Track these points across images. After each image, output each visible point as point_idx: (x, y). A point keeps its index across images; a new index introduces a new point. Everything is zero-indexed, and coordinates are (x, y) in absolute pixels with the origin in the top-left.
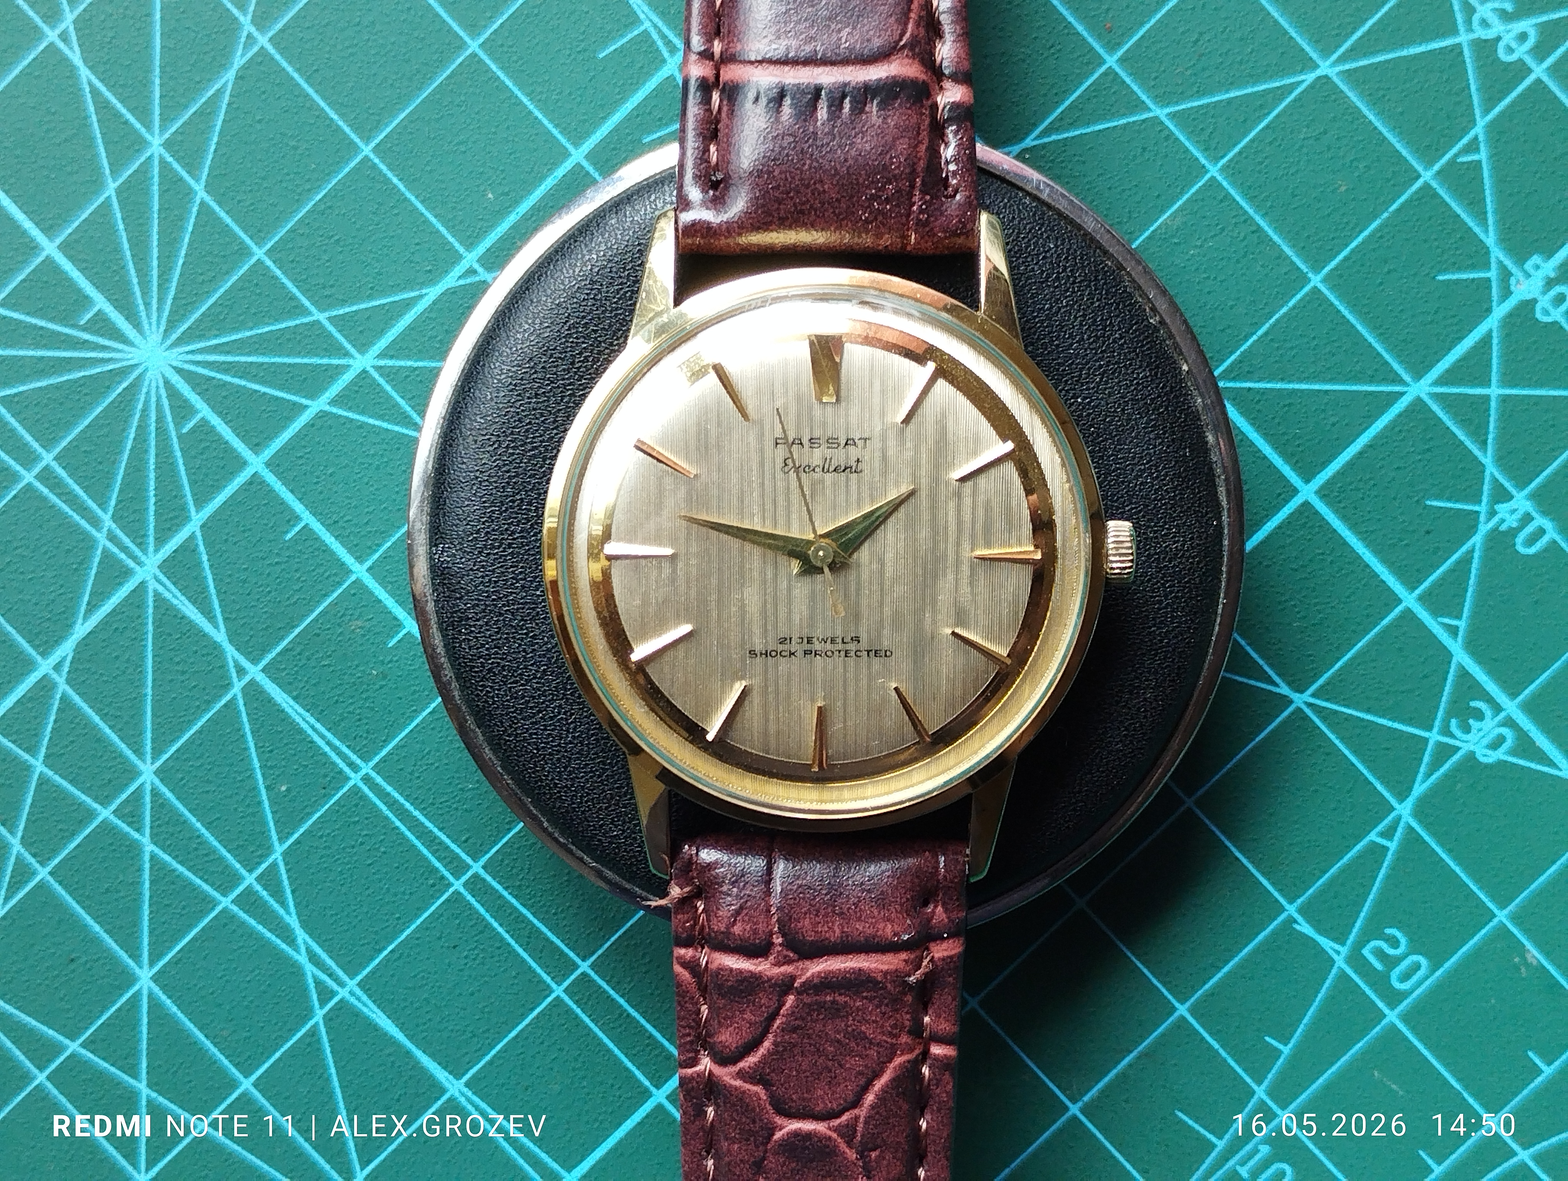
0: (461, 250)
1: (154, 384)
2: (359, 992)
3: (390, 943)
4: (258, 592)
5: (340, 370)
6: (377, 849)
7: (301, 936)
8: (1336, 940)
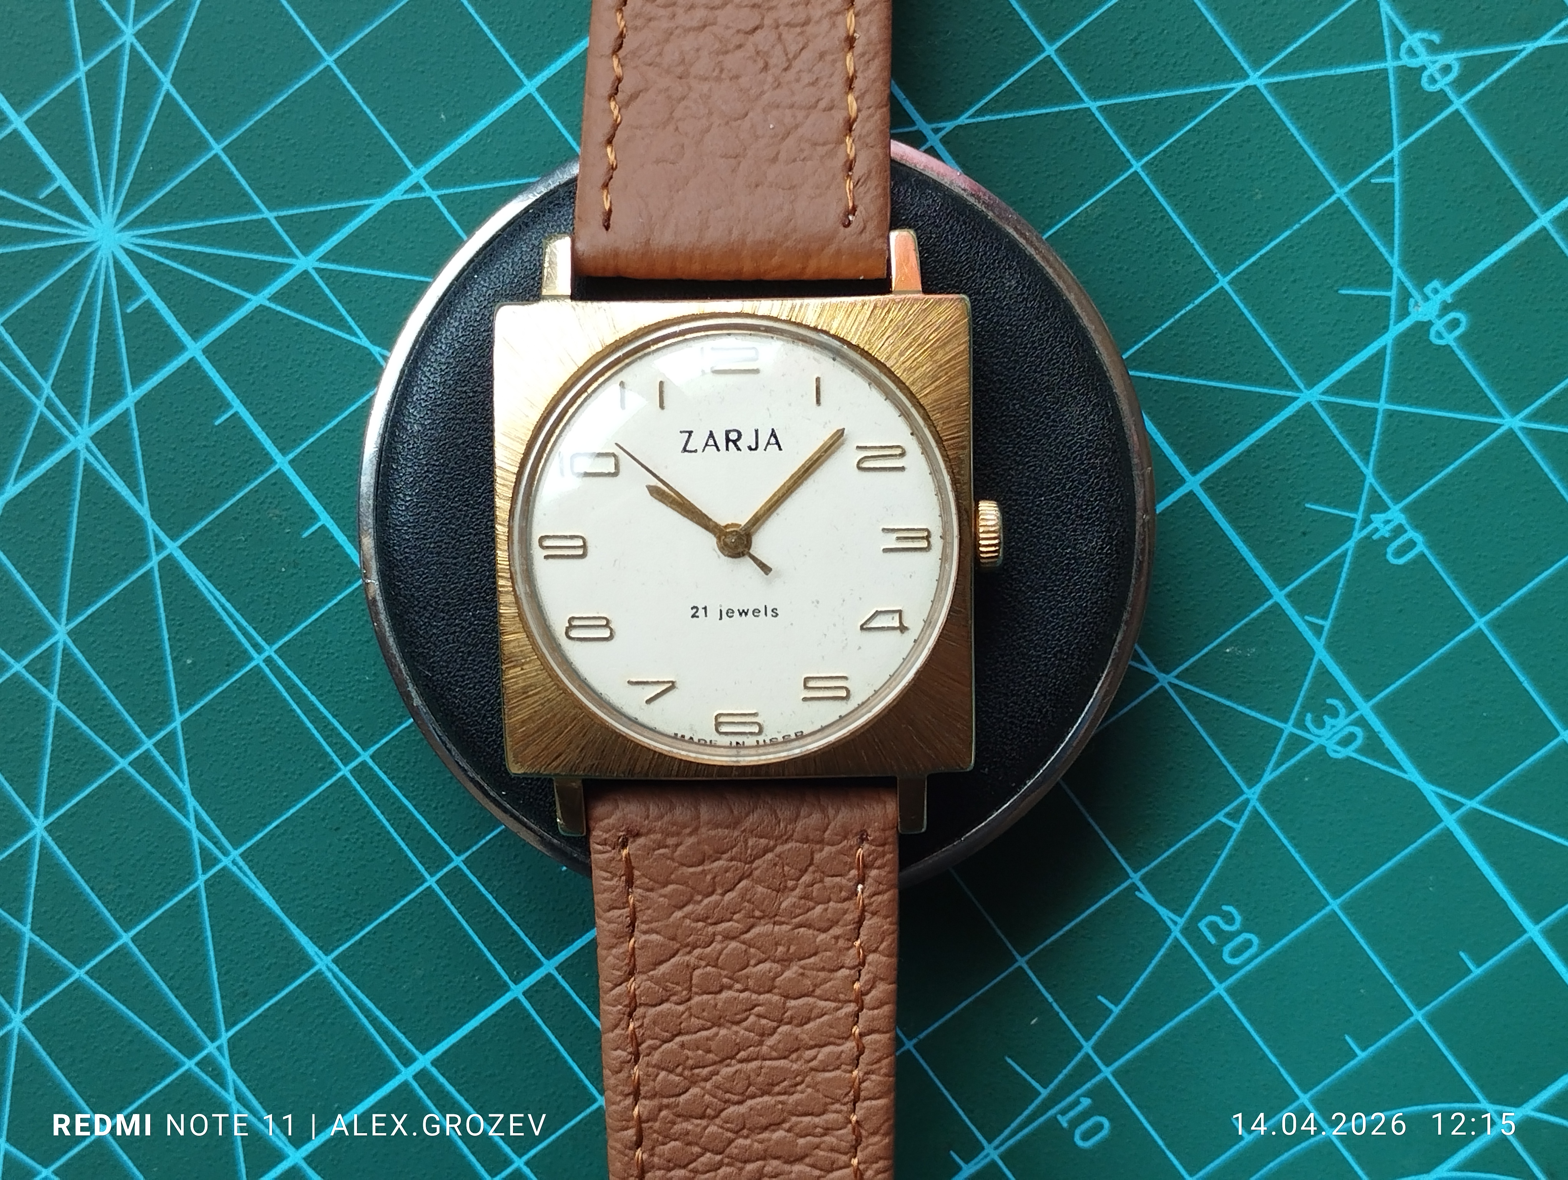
0: (410, 166)
1: (104, 263)
2: (242, 863)
3: (275, 819)
4: (184, 473)
5: (284, 268)
6: (273, 729)
7: (192, 803)
8: (1174, 911)
